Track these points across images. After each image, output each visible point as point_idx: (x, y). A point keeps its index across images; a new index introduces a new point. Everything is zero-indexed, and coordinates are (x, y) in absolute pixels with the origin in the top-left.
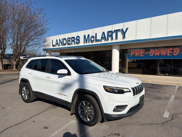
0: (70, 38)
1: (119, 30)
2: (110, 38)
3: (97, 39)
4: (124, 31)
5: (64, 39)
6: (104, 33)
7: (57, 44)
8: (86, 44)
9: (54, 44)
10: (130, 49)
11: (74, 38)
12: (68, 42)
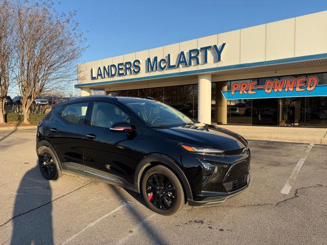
0: (122, 64)
1: (210, 47)
3: (172, 64)
4: (219, 49)
5: (112, 66)
6: (182, 54)
7: (100, 75)
8: (151, 74)
9: (95, 75)
10: (231, 81)
11: (130, 63)
12: (119, 72)
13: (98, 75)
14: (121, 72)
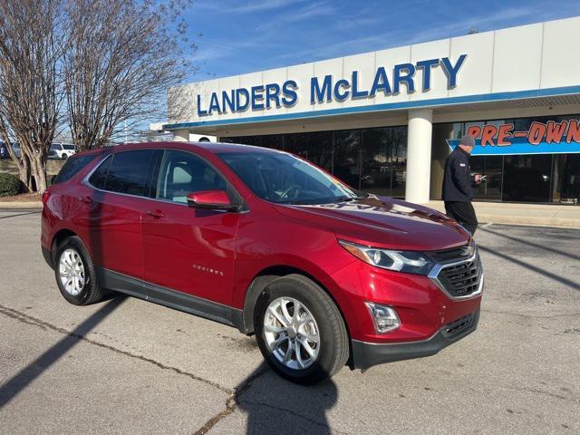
0: (262, 87)
1: (436, 61)
2: (403, 88)
3: (360, 89)
4: (453, 65)
5: (239, 91)
6: (381, 71)
7: (215, 107)
8: (318, 107)
9: (205, 107)
10: (464, 122)
11: (276, 86)
12: (253, 102)
13: (212, 107)
14: (257, 103)
